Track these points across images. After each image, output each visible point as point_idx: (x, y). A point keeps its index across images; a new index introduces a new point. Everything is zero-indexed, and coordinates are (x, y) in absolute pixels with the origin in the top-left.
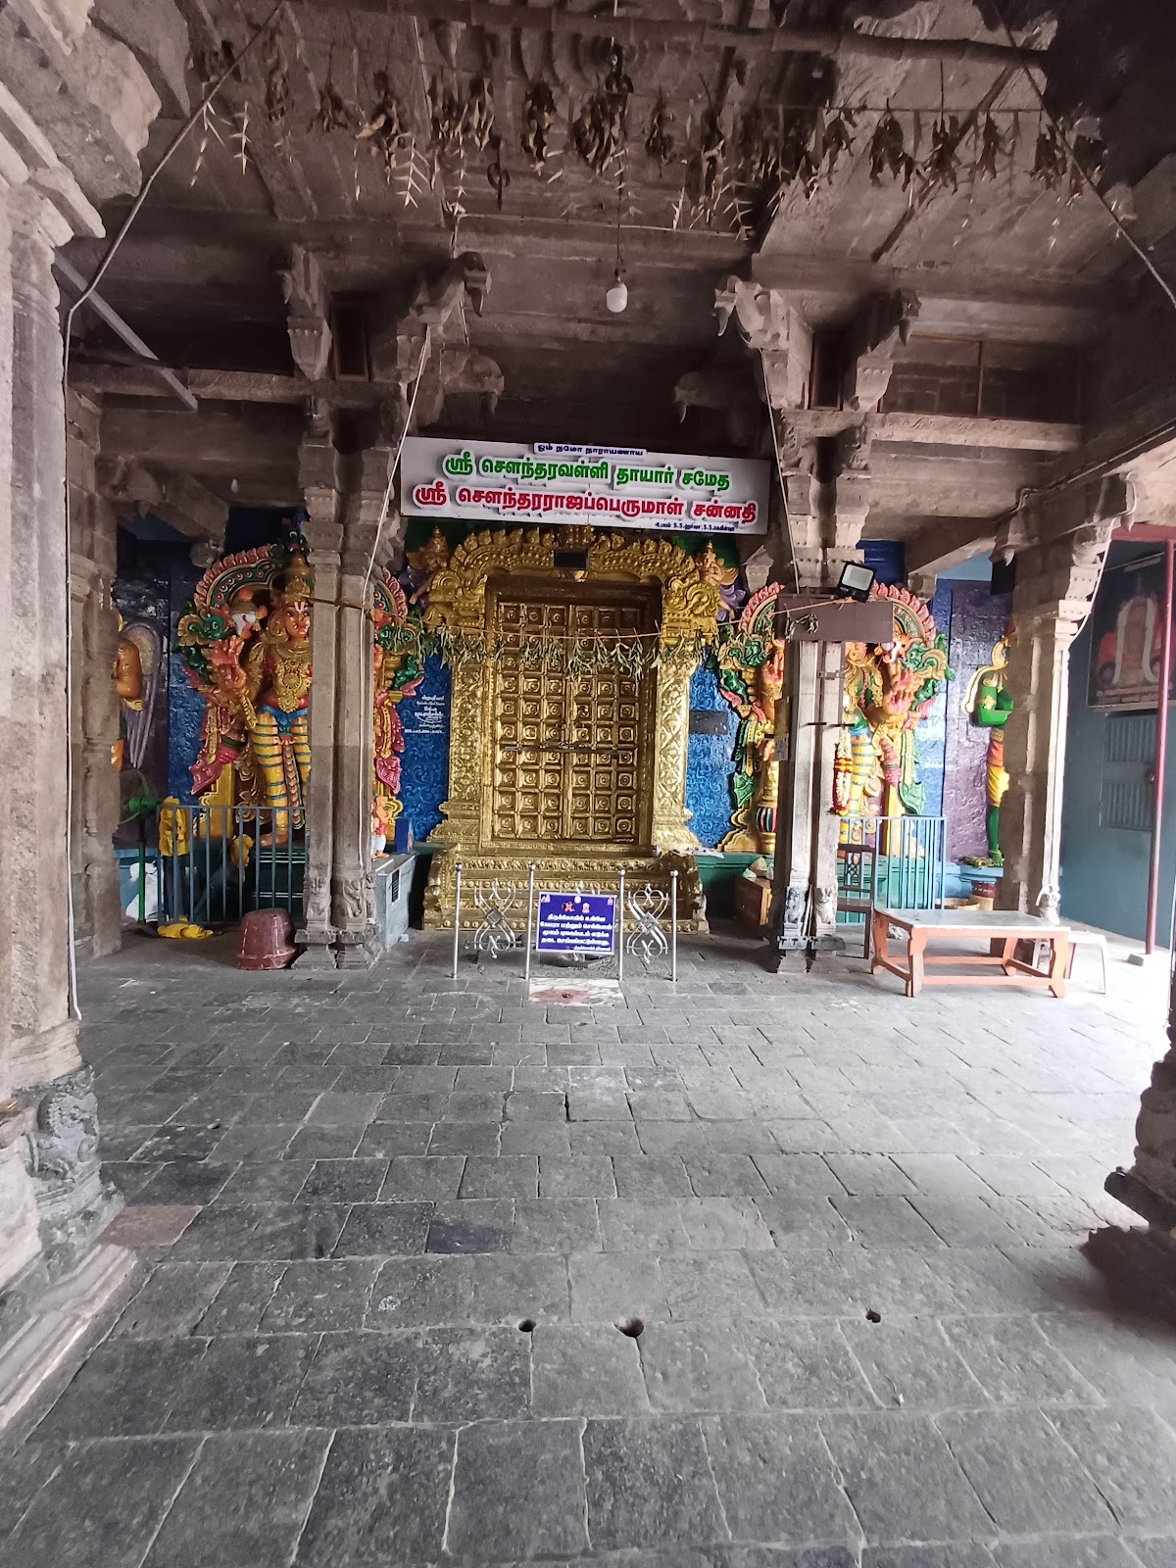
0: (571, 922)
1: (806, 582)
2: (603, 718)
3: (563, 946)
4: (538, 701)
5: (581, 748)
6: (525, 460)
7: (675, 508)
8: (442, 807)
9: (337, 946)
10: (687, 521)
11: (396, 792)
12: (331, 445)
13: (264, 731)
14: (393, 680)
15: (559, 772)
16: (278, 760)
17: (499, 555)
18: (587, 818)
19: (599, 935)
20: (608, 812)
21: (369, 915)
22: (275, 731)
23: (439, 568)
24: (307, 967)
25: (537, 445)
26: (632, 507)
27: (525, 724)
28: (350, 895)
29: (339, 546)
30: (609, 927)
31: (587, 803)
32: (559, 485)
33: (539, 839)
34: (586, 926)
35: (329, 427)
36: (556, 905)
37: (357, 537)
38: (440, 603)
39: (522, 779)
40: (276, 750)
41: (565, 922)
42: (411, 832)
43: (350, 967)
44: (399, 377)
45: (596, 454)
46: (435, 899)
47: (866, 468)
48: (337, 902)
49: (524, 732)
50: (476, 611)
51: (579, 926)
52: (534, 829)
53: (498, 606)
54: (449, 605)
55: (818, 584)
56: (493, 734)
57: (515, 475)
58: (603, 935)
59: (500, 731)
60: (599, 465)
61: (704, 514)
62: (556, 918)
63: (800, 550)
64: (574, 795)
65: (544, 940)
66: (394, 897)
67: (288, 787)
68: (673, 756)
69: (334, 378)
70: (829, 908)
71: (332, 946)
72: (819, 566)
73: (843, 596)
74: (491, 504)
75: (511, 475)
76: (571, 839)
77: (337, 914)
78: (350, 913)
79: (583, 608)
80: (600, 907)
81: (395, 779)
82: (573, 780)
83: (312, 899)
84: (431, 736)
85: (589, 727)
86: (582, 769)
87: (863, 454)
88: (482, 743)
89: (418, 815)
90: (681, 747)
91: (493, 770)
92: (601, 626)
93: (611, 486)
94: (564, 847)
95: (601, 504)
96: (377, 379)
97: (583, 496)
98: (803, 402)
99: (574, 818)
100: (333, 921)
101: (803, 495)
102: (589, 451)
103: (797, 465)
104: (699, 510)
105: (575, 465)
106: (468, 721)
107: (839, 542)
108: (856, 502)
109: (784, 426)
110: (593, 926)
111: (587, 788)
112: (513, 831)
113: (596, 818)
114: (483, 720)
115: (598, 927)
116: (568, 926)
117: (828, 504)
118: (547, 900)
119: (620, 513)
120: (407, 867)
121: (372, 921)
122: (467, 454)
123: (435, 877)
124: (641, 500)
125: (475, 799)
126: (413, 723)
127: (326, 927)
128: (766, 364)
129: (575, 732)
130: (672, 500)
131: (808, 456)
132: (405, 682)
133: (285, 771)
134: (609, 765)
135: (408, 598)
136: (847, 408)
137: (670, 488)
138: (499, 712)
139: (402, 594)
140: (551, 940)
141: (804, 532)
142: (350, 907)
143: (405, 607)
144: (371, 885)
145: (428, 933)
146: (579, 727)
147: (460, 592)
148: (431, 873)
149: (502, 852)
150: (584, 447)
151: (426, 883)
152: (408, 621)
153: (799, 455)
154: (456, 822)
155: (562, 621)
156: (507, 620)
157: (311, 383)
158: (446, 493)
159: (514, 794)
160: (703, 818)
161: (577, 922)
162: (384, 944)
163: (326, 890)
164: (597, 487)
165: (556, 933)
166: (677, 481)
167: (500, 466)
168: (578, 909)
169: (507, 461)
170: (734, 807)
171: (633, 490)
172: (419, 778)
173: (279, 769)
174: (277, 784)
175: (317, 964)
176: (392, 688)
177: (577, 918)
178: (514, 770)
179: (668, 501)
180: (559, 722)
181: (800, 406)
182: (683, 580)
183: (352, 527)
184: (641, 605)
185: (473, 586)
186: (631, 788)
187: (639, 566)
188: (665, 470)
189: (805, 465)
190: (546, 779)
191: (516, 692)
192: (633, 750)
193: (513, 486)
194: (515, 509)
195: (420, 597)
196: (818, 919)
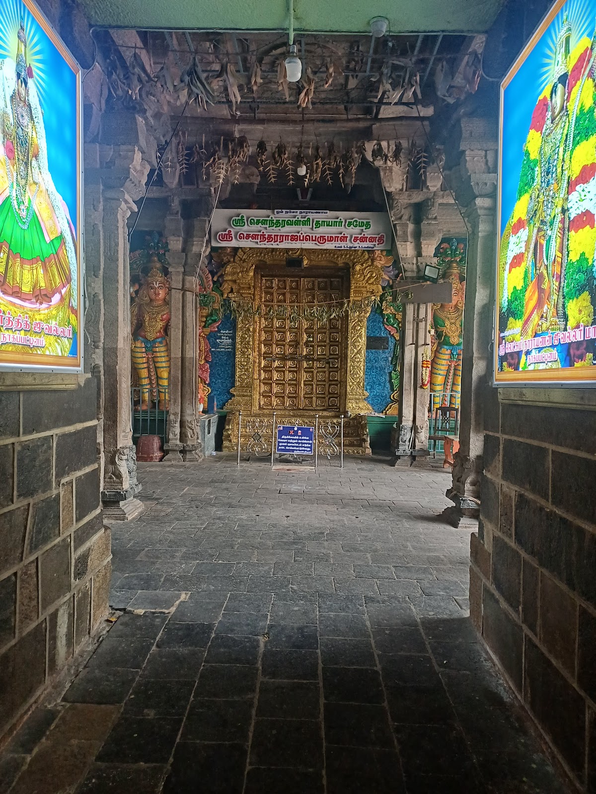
0: (293, 439)
1: (409, 274)
2: (321, 341)
3: (289, 450)
4: (284, 332)
5: (308, 358)
6: (270, 218)
7: (344, 239)
8: (232, 390)
9: (183, 452)
10: (350, 245)
11: (207, 382)
12: (180, 217)
13: (138, 350)
14: (205, 322)
15: (296, 372)
16: (145, 365)
17: (261, 254)
18: (312, 398)
19: (306, 445)
20: (324, 394)
21: (198, 438)
22: (144, 350)
23: (229, 261)
24: (170, 460)
25: (276, 211)
26: (322, 239)
27: (277, 345)
28: (189, 427)
29: (183, 263)
30: (311, 442)
31: (312, 389)
32: (287, 229)
33: (285, 409)
34: (299, 441)
35: (179, 209)
36: (286, 431)
37: (192, 259)
38: (230, 280)
39: (276, 376)
40: (145, 360)
41: (290, 439)
42: (215, 402)
43: (190, 461)
44: (211, 186)
45: (304, 214)
46: (229, 436)
47: (435, 218)
48: (183, 431)
49: (276, 350)
50: (249, 284)
51: (296, 441)
52: (283, 403)
53: (262, 280)
54: (235, 281)
55: (415, 275)
56: (260, 350)
57: (265, 226)
58: (308, 445)
59: (263, 349)
60: (306, 219)
61: (358, 241)
62: (285, 437)
63: (405, 259)
64: (305, 385)
65: (280, 448)
66: (209, 433)
67: (151, 380)
68: (358, 362)
69: (181, 187)
70: (424, 435)
71: (181, 452)
72: (415, 266)
73: (426, 280)
74: (254, 240)
75: (264, 226)
76: (303, 409)
77: (183, 437)
78: (189, 436)
79: (309, 279)
80: (306, 432)
81: (207, 376)
82: (304, 376)
83: (172, 429)
84: (226, 352)
85: (312, 346)
86: (309, 370)
87: (434, 211)
88: (253, 355)
89: (218, 395)
90: (362, 357)
91: (259, 371)
92: (319, 289)
93: (312, 229)
94: (299, 413)
95: (307, 238)
96: (201, 186)
97: (298, 235)
98: (403, 188)
99: (305, 398)
100: (181, 440)
101: (405, 233)
102: (301, 213)
103: (400, 218)
104: (356, 239)
105: (294, 219)
106: (245, 344)
107: (424, 254)
108: (432, 235)
109: (393, 200)
110: (303, 442)
111: (312, 381)
112: (271, 404)
113: (317, 398)
114: (253, 344)
115: (305, 442)
116: (291, 441)
117: (418, 236)
118: (281, 428)
119: (317, 242)
120: (214, 418)
121: (199, 441)
122: (243, 217)
123: (229, 425)
124: (326, 235)
125: (250, 386)
126: (216, 345)
127: (178, 442)
128: (382, 174)
129: (305, 349)
130: (342, 235)
131: (406, 214)
132: (211, 324)
133: (149, 371)
134: (324, 368)
135: (213, 278)
136: (425, 190)
137: (342, 229)
138: (263, 338)
139: (210, 276)
140: (283, 448)
141: (406, 250)
142: (189, 433)
143: (211, 283)
144: (199, 424)
145: (225, 452)
146: (307, 346)
147: (240, 274)
148: (226, 423)
149: (264, 415)
150: (299, 211)
151: (224, 428)
152: (213, 291)
153: (402, 213)
154: (239, 398)
155: (297, 287)
156: (267, 287)
157: (171, 190)
158: (233, 236)
159: (271, 384)
160: (375, 396)
161: (295, 439)
162: (204, 453)
163: (178, 425)
164: (305, 230)
165: (286, 444)
166: (345, 225)
167: (258, 222)
168: (296, 433)
169: (261, 219)
170: (393, 390)
171: (323, 230)
172: (219, 375)
173: (146, 370)
174: (145, 378)
175: (175, 459)
176: (204, 327)
177: (295, 437)
178: (271, 371)
179: (340, 236)
180: (296, 344)
181: (402, 190)
182: (362, 265)
183: (189, 255)
184: (342, 277)
185: (247, 271)
186: (337, 380)
187: (338, 257)
188: (339, 220)
189: (405, 217)
190: (289, 376)
191: (272, 327)
192: (337, 359)
193: (265, 231)
194: (265, 242)
195: (218, 277)
196: (417, 440)
